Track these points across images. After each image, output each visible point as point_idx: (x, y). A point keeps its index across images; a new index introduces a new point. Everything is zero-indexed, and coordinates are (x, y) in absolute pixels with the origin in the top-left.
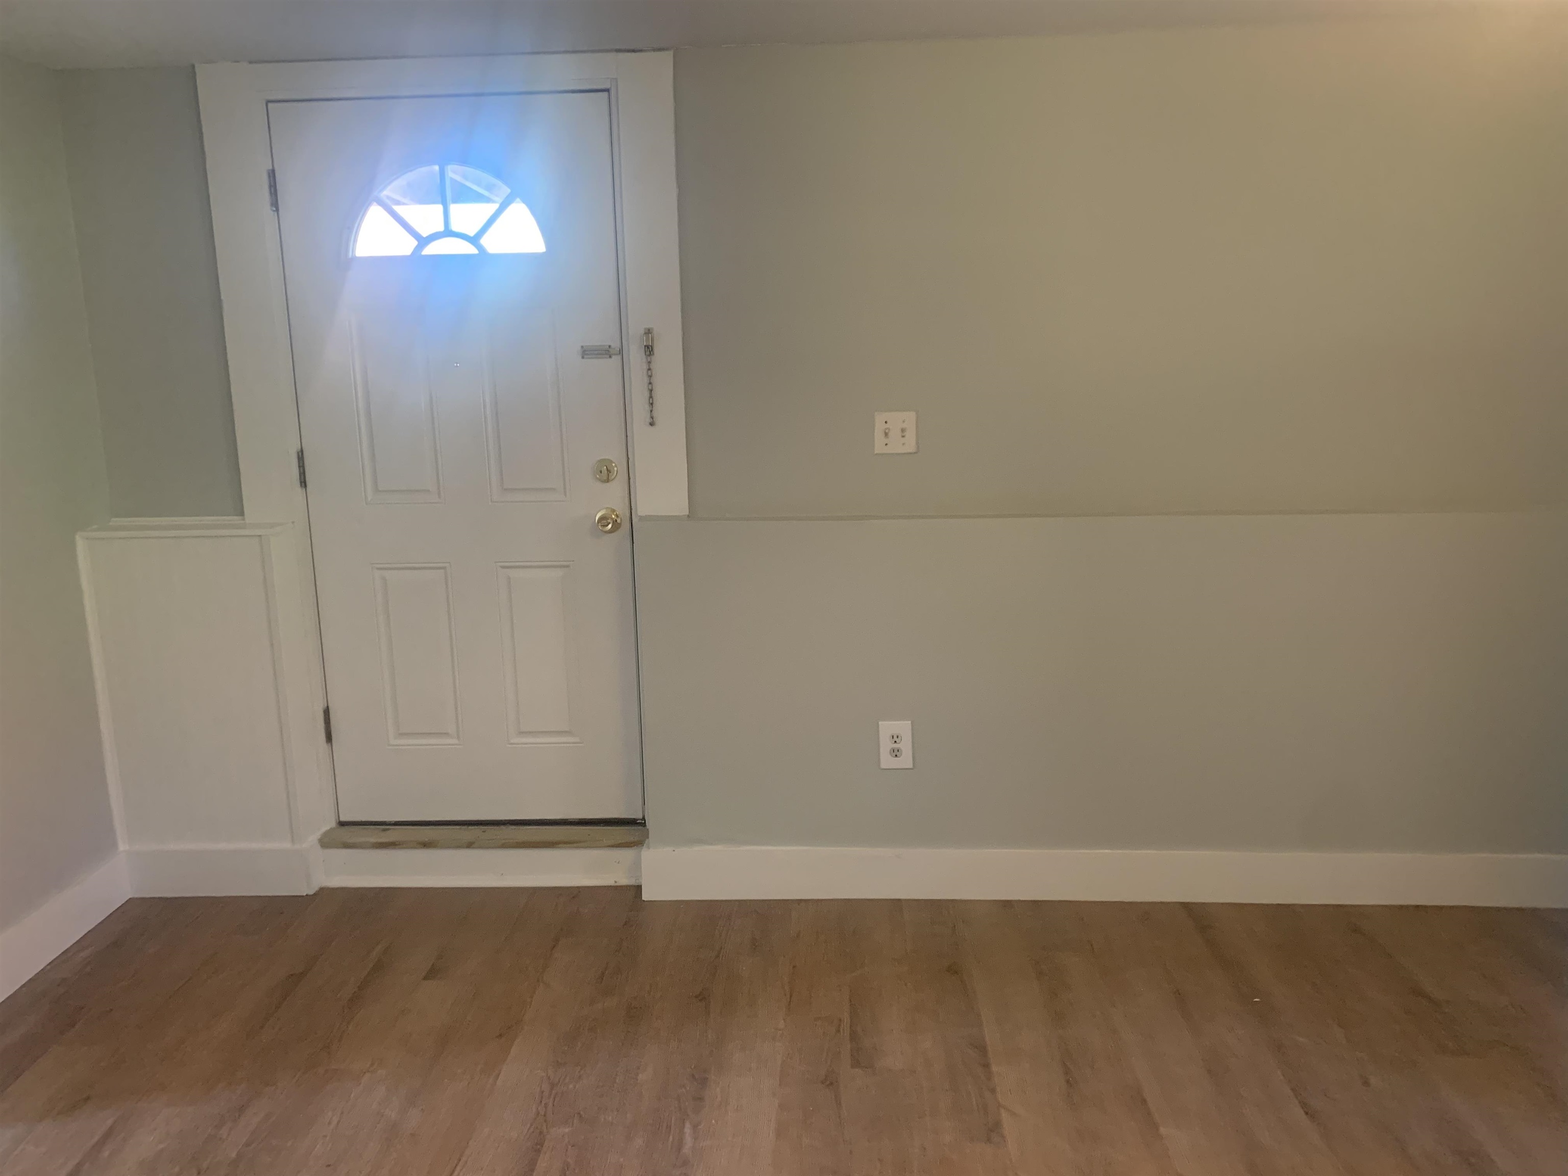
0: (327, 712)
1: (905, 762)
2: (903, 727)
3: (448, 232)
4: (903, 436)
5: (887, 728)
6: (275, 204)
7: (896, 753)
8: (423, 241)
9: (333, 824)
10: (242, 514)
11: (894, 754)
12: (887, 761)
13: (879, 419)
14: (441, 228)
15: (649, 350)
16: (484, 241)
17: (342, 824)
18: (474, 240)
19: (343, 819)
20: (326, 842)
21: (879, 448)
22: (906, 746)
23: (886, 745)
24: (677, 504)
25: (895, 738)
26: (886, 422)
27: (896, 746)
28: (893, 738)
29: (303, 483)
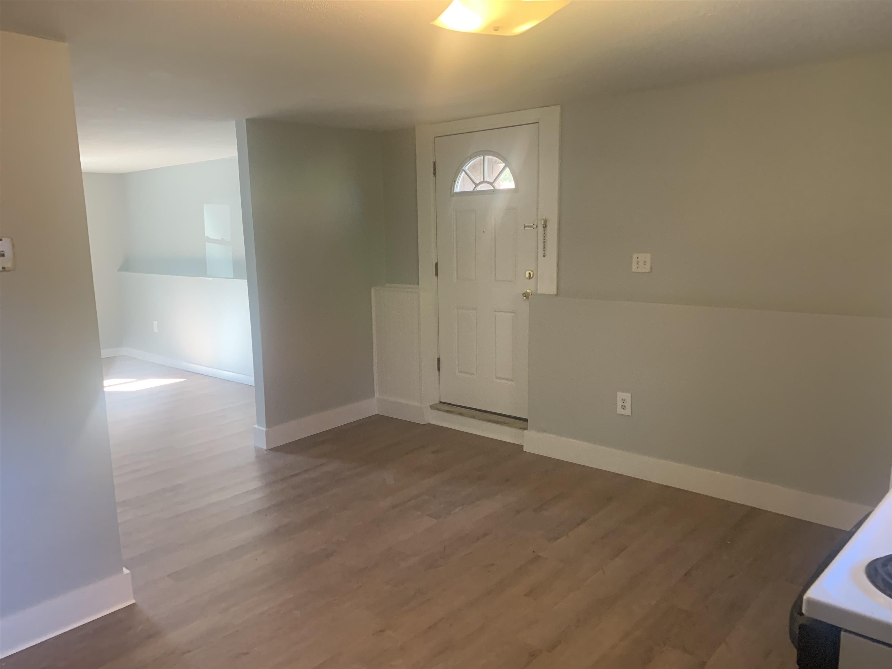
0: (439, 359)
1: (628, 412)
2: (627, 396)
3: (484, 182)
4: (645, 265)
5: (621, 395)
6: (435, 174)
7: (624, 407)
8: (477, 185)
9: (437, 401)
10: (419, 285)
11: (623, 408)
12: (620, 411)
13: (635, 256)
14: (482, 180)
15: (545, 226)
16: (496, 184)
17: (441, 402)
18: (491, 184)
19: (442, 401)
20: (432, 407)
21: (634, 268)
22: (628, 404)
23: (620, 404)
24: (553, 290)
25: (624, 401)
26: (637, 258)
27: (624, 404)
28: (623, 400)
29: (437, 275)
